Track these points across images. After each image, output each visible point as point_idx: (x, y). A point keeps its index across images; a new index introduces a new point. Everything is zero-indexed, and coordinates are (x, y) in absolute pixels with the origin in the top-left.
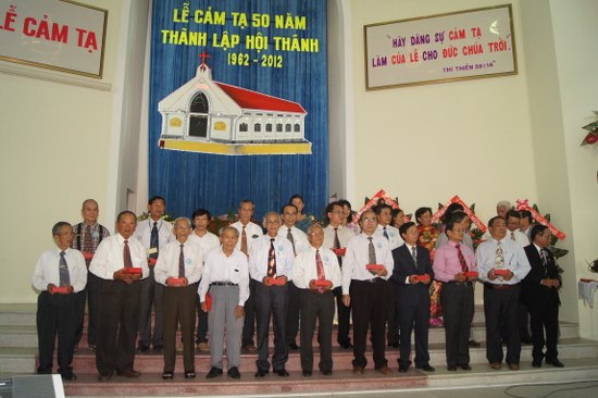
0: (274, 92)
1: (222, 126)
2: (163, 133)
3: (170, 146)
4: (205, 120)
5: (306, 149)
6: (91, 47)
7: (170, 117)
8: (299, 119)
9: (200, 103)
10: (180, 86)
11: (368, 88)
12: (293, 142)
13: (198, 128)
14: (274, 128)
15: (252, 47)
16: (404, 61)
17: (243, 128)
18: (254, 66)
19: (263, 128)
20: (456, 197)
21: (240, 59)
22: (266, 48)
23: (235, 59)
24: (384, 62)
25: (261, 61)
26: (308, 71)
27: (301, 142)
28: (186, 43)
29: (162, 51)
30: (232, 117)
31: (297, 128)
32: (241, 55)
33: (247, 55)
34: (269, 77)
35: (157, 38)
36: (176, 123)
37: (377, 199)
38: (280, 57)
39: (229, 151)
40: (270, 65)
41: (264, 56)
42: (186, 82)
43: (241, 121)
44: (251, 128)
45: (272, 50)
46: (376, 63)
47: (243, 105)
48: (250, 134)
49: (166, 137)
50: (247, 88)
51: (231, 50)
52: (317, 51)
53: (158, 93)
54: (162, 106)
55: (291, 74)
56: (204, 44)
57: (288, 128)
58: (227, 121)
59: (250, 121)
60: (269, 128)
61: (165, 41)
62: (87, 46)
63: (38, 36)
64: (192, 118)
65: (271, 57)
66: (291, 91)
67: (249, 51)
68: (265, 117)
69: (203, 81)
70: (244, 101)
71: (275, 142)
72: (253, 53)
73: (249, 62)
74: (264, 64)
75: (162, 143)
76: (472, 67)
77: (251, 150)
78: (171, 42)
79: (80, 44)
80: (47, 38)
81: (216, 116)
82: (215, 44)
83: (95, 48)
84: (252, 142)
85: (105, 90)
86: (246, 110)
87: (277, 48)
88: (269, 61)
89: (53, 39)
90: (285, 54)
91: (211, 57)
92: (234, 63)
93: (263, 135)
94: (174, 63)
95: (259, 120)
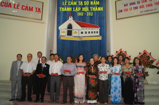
0: (91, 22)
1: (76, 33)
2: (60, 35)
3: (62, 38)
4: (71, 31)
5: (100, 38)
6: (39, 12)
7: (62, 31)
8: (98, 30)
9: (70, 26)
10: (65, 22)
11: (117, 19)
12: (96, 36)
13: (70, 33)
14: (91, 33)
15: (84, 11)
16: (127, 10)
17: (82, 33)
18: (85, 16)
19: (88, 33)
20: (145, 50)
21: (81, 14)
22: (88, 10)
23: (79, 14)
24: (122, 11)
25: (87, 14)
26: (100, 16)
27: (98, 36)
28: (66, 11)
29: (60, 13)
30: (79, 30)
31: (97, 32)
32: (81, 13)
33: (83, 13)
34: (89, 18)
35: (58, 10)
36: (64, 32)
37: (120, 51)
38: (92, 13)
39: (78, 39)
40: (89, 15)
41: (88, 13)
42: (66, 21)
43: (81, 31)
44: (84, 33)
45: (90, 11)
46: (119, 12)
47: (82, 26)
48: (84, 35)
49: (61, 36)
50: (83, 22)
51: (78, 12)
52: (103, 10)
53: (59, 24)
54: (60, 28)
55: (95, 17)
56: (71, 11)
57: (95, 32)
58: (77, 31)
59: (84, 31)
60: (89, 33)
61: (60, 10)
62: (38, 12)
63: (25, 10)
64: (68, 31)
65: (89, 13)
66: (95, 22)
67: (83, 12)
68: (88, 30)
69: (71, 20)
70: (82, 25)
71: (91, 36)
72: (84, 12)
73: (83, 14)
74: (87, 15)
75: (60, 38)
76: (149, 11)
77: (84, 39)
78: (62, 10)
79: (36, 12)
80: (28, 10)
81: (74, 30)
82: (74, 10)
83: (40, 12)
84: (84, 37)
85: (43, 23)
86: (83, 28)
87: (91, 10)
88: (89, 14)
89: (29, 10)
90: (93, 12)
91: (73, 14)
92: (79, 15)
93: (88, 35)
94: (63, 16)
95: (86, 30)
